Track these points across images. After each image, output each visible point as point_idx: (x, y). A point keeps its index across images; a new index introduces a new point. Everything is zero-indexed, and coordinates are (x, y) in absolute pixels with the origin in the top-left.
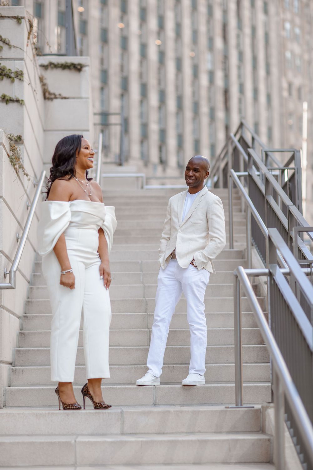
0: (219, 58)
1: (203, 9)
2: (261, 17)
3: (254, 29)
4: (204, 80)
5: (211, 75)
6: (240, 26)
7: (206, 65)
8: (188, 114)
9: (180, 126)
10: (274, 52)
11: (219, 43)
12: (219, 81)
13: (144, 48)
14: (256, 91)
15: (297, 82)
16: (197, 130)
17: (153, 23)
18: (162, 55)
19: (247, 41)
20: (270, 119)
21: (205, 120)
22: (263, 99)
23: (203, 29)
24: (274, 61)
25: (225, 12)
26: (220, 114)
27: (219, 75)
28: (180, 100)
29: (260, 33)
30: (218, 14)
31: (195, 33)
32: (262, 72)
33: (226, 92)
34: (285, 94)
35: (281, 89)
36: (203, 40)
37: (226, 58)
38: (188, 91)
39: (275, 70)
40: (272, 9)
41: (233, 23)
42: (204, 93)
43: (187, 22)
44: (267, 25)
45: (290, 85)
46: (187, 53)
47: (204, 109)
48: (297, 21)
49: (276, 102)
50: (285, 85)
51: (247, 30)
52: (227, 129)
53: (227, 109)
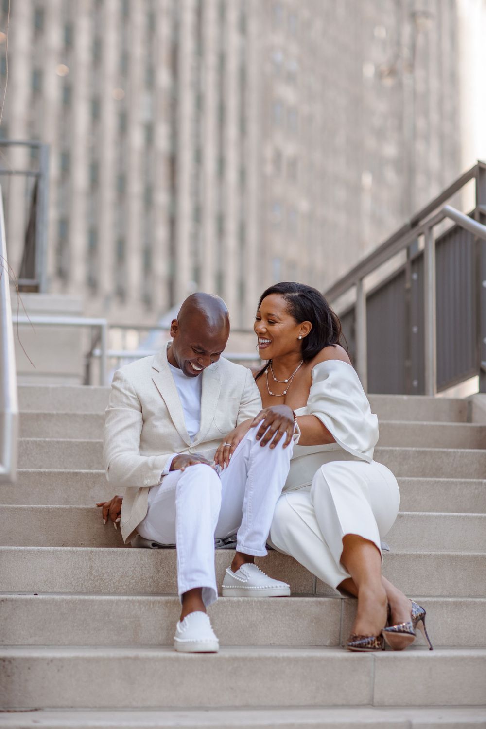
0: (163, 102)
1: (139, 18)
2: (234, 40)
3: (222, 59)
4: (137, 138)
5: (149, 131)
6: (200, 51)
7: (140, 114)
8: (108, 193)
9: (94, 214)
10: (254, 98)
11: (163, 77)
12: (162, 142)
13: (37, 78)
14: (221, 163)
15: (290, 149)
16: (121, 223)
17: (54, 36)
18: (68, 91)
19: (210, 79)
20: (243, 210)
21: (135, 206)
22: (232, 175)
23: (138, 51)
24: (253, 112)
25: (176, 27)
26: (162, 198)
27: (162, 132)
28: (95, 170)
29: (233, 65)
30: (164, 29)
31: (125, 59)
32: (232, 131)
33: (173, 162)
34: (269, 169)
35: (262, 161)
36: (138, 72)
37: (174, 104)
38: (109, 155)
39: (254, 129)
40: (254, 26)
41: (188, 45)
42: (135, 160)
43: (112, 39)
44: (243, 53)
45: (278, 156)
46: (111, 93)
47: (136, 187)
48: (294, 49)
49: (253, 182)
50: (269, 153)
51: (211, 59)
52: (173, 222)
53: (173, 189)
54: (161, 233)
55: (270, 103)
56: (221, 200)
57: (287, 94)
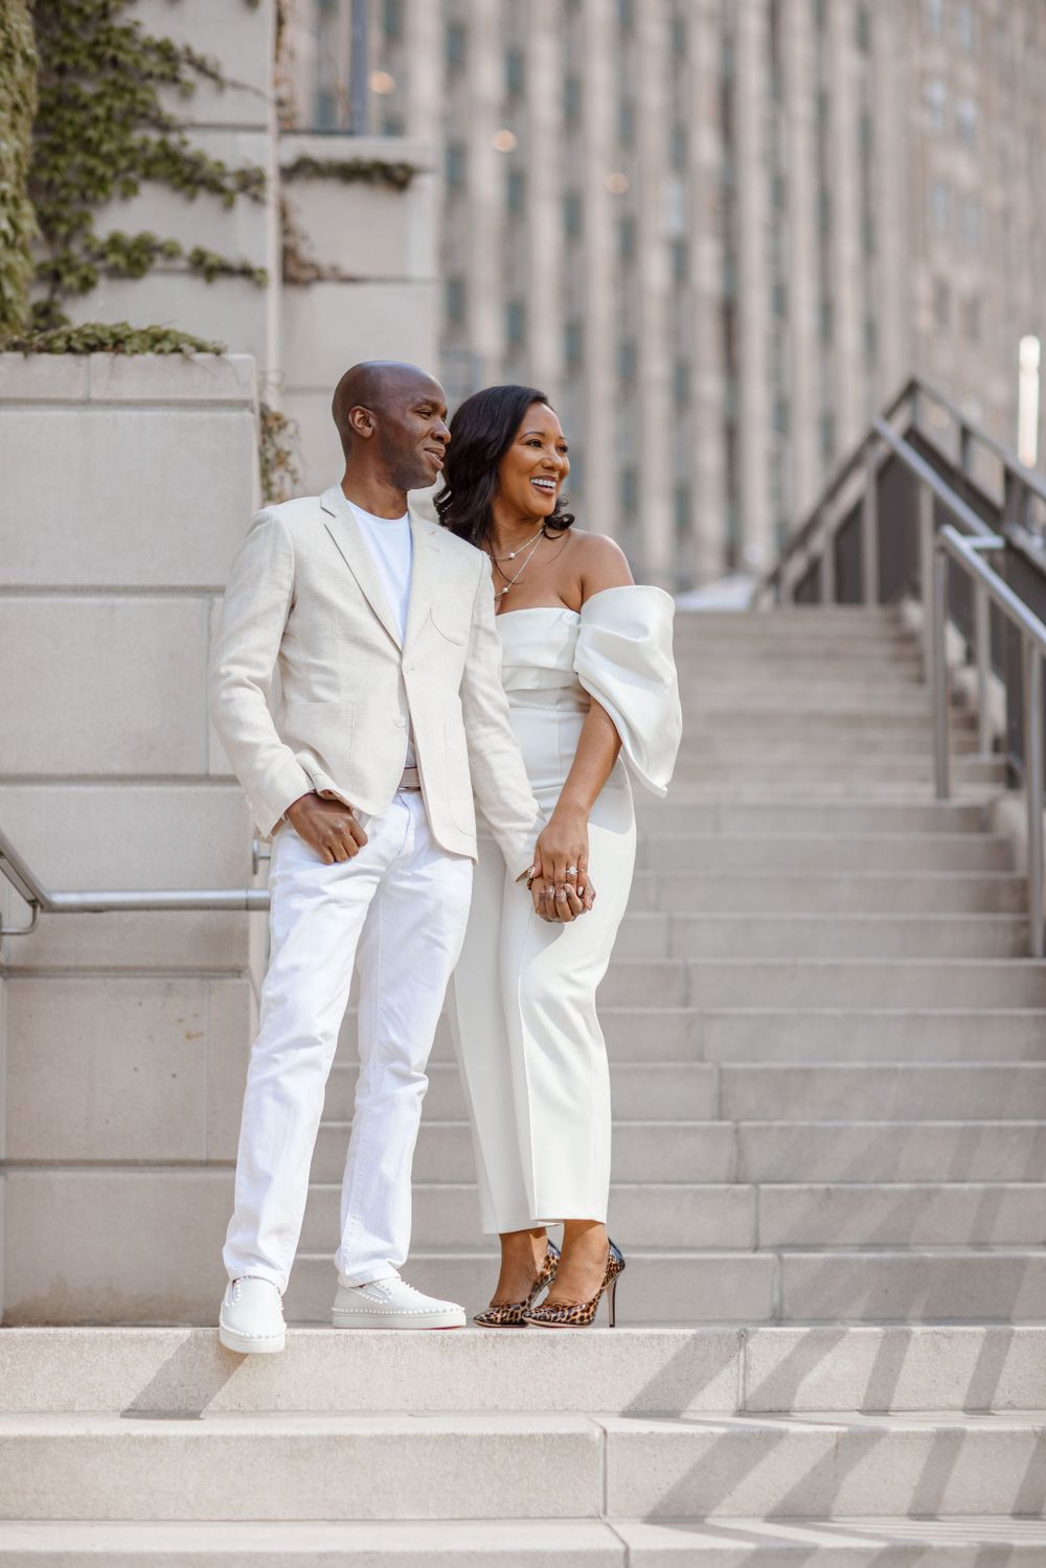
0: (706, 195)
1: (653, 31)
2: (846, 61)
3: (823, 103)
4: (656, 269)
5: (680, 252)
6: (777, 91)
7: (662, 220)
8: (602, 381)
10: (889, 177)
11: (706, 146)
12: (706, 275)
13: (456, 160)
14: (827, 310)
15: (965, 280)
16: (630, 438)
17: (487, 76)
18: (516, 182)
19: (799, 144)
21: (656, 404)
22: (849, 335)
23: (653, 96)
24: (889, 209)
25: (728, 43)
26: (709, 386)
27: (706, 255)
28: (574, 335)
29: (844, 115)
30: (704, 49)
31: (628, 114)
32: (847, 247)
33: (729, 313)
34: (925, 320)
35: (909, 304)
36: (654, 137)
37: (728, 198)
38: (601, 304)
39: (890, 240)
40: (885, 35)
41: (753, 79)
42: (654, 314)
43: (600, 76)
44: (866, 88)
45: (942, 291)
46: (601, 182)
47: (656, 367)
48: (969, 75)
49: (892, 347)
50: (924, 289)
51: (801, 105)
52: (732, 434)
53: (732, 367)
54: (710, 456)
56: (829, 385)
57: (961, 167)
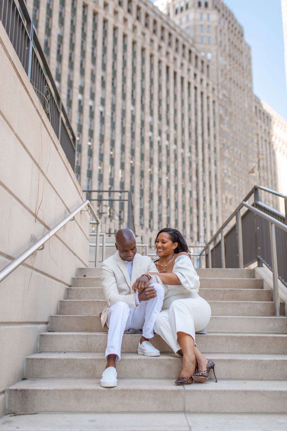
0: (194, 185)
1: (187, 163)
2: (213, 167)
3: (210, 173)
4: (187, 195)
5: (191, 193)
6: (204, 171)
7: (188, 189)
8: (180, 210)
9: (176, 215)
10: (219, 183)
11: (194, 178)
12: (194, 196)
13: (160, 180)
14: (211, 200)
15: (230, 196)
16: (184, 218)
17: (164, 169)
18: (168, 183)
19: (207, 178)
20: (217, 213)
21: (188, 213)
22: (214, 204)
23: (187, 172)
24: (219, 187)
25: (197, 165)
26: (195, 211)
27: (194, 193)
28: (176, 204)
29: (213, 174)
30: (194, 165)
31: (184, 174)
32: (214, 192)
33: (198, 201)
34: (224, 202)
35: (222, 200)
36: (187, 177)
37: (197, 185)
38: (180, 200)
39: (219, 191)
40: (218, 164)
41: (201, 169)
42: (187, 201)
43: (180, 169)
44: (216, 171)
45: (226, 198)
46: (180, 183)
47: (188, 208)
48: (230, 169)
49: (220, 205)
50: (224, 198)
51: (207, 173)
52: (198, 217)
53: (198, 208)
54: (195, 220)
55: (223, 184)
56: (211, 210)
57: (229, 181)
